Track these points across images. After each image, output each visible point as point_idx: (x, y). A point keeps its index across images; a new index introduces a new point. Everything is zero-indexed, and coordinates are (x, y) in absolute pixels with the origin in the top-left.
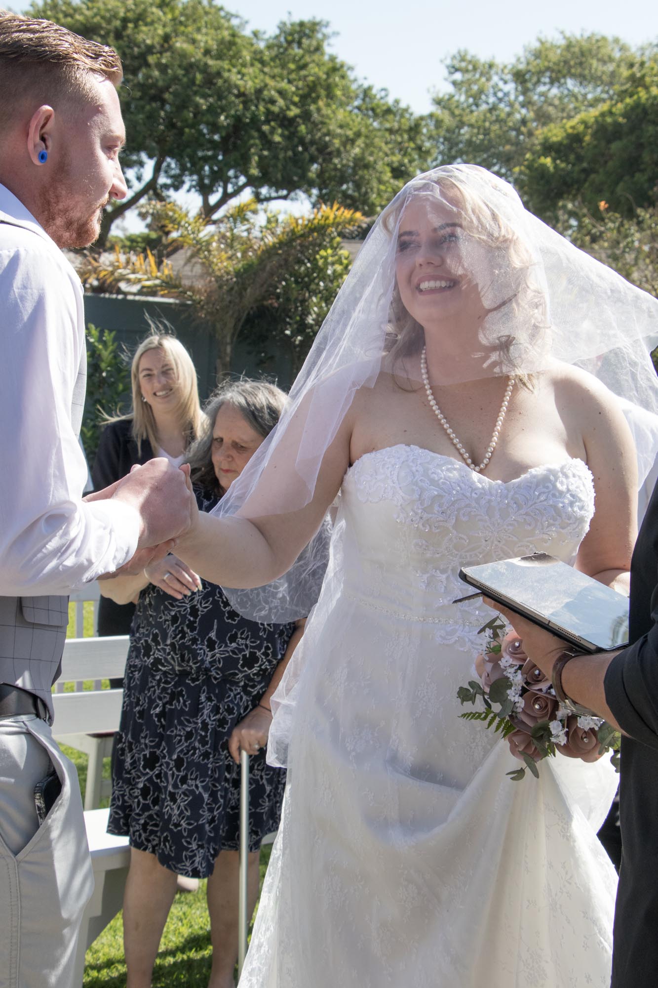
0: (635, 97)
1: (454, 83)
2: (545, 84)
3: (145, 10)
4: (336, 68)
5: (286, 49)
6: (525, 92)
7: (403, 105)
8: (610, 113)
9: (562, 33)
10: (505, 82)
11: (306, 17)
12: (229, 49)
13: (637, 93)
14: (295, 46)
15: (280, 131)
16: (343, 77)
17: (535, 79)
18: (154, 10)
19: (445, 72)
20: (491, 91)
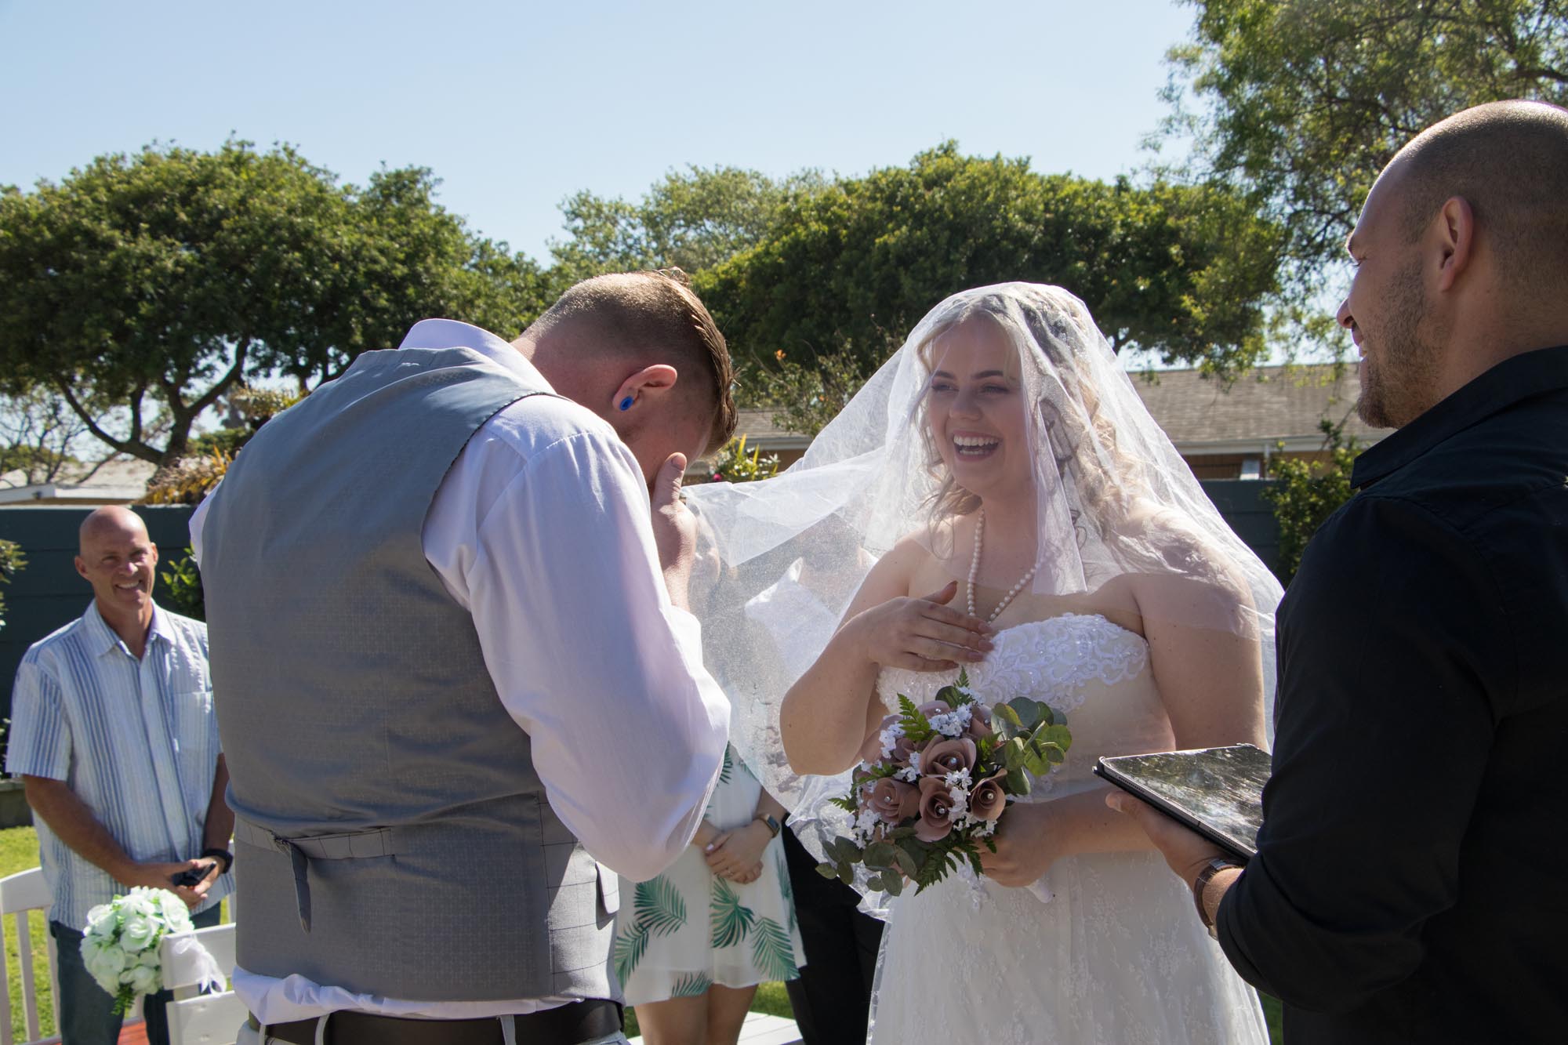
0: (793, 234)
1: (575, 231)
2: (680, 226)
3: (213, 171)
4: (444, 223)
5: (383, 205)
6: (658, 238)
7: (527, 259)
8: (767, 253)
9: (694, 168)
10: (634, 228)
11: (402, 167)
12: (317, 206)
13: (794, 229)
14: (394, 201)
15: (385, 295)
16: (454, 231)
17: (667, 222)
18: (226, 170)
19: (563, 219)
20: (620, 238)
